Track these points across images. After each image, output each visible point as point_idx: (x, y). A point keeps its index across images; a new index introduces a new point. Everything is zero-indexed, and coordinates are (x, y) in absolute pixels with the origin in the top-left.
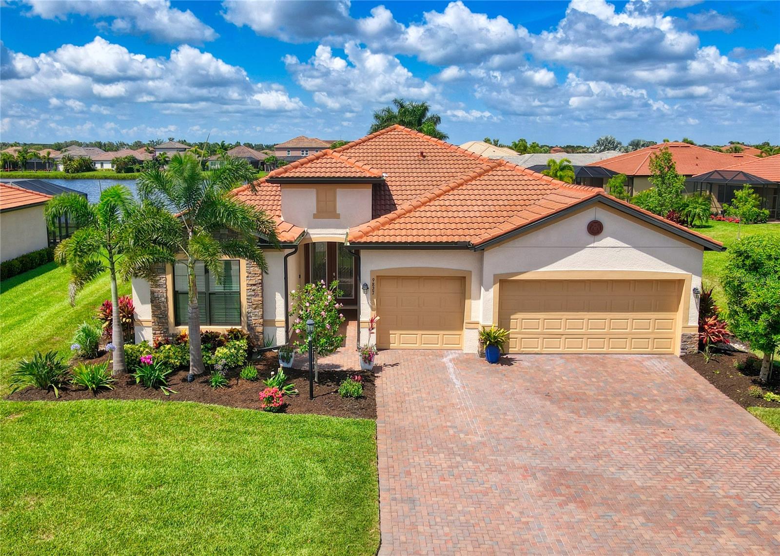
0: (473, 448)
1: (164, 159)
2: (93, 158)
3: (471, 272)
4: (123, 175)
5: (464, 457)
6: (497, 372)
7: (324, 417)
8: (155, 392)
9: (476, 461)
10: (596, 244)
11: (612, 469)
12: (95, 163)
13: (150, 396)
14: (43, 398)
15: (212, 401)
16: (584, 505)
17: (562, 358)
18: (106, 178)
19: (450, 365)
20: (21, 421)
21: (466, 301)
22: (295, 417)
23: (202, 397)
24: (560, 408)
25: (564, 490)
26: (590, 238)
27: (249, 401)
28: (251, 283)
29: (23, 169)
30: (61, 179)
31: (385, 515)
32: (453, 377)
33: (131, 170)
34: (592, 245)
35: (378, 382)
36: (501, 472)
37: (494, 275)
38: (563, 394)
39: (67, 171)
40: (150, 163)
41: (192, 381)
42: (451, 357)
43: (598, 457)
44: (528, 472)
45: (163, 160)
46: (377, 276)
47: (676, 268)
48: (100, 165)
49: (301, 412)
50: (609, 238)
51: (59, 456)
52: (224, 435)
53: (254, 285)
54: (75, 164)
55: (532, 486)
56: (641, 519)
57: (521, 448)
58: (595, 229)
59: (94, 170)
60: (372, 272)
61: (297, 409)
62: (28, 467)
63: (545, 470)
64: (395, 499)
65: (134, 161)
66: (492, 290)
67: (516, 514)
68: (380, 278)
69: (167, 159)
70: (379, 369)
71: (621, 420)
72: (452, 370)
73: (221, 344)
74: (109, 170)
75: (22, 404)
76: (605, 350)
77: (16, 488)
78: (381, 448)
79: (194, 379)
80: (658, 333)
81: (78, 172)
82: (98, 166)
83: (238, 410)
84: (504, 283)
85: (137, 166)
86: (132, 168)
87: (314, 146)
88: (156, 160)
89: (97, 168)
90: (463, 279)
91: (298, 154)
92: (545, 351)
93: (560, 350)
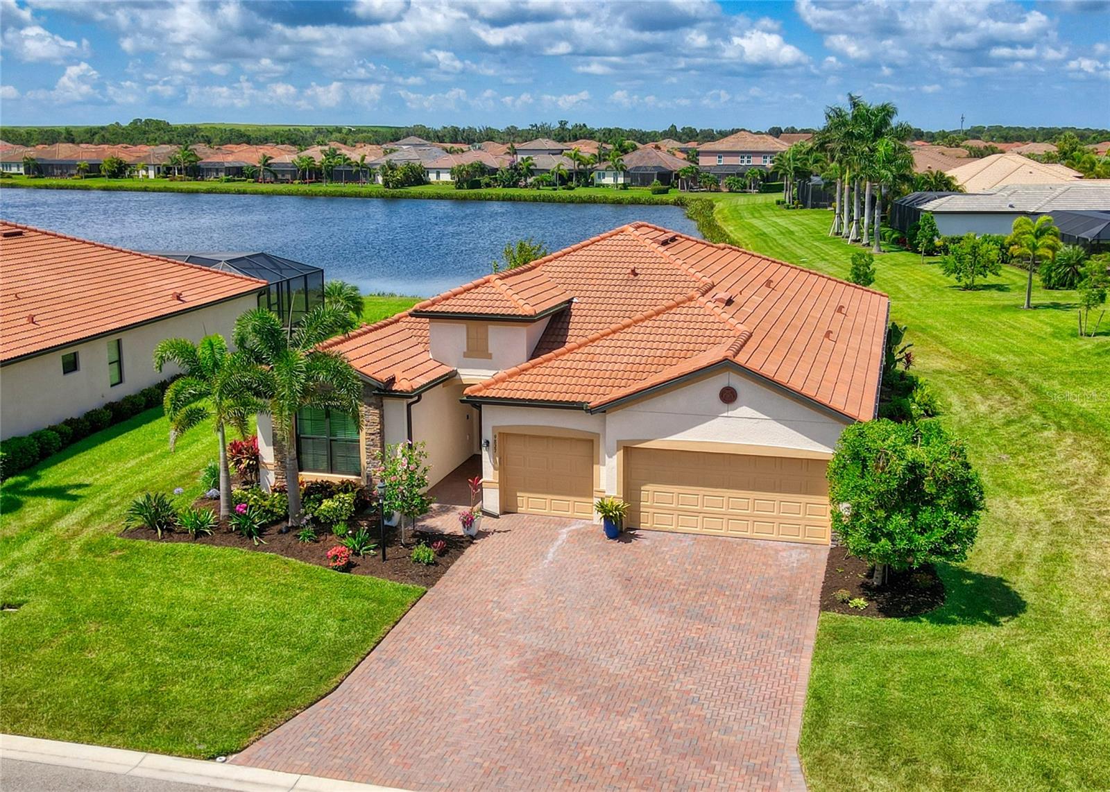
1: (528, 168)
2: (427, 164)
3: (599, 434)
4: (465, 192)
7: (381, 580)
8: (246, 541)
10: (730, 413)
11: (603, 657)
12: (428, 172)
13: (242, 544)
14: (147, 538)
15: (293, 555)
16: (538, 682)
18: (440, 197)
20: (120, 557)
21: (595, 466)
22: (355, 578)
23: (287, 551)
25: (535, 669)
26: (725, 406)
28: (369, 432)
29: (329, 181)
30: (377, 197)
32: (553, 550)
33: (476, 185)
34: (725, 414)
37: (618, 441)
39: (386, 184)
40: (506, 174)
41: (286, 532)
45: (525, 169)
46: (500, 433)
47: (823, 446)
48: (435, 175)
50: (744, 407)
51: (133, 593)
52: (280, 588)
53: (373, 434)
54: (399, 175)
56: (575, 699)
58: (729, 396)
59: (428, 183)
60: (493, 427)
61: (362, 570)
62: (104, 598)
65: (482, 169)
66: (615, 457)
68: (504, 436)
69: (532, 167)
70: (482, 535)
73: (330, 496)
74: (447, 183)
75: (127, 541)
76: (748, 534)
77: (86, 616)
78: (411, 615)
79: (289, 531)
80: (809, 519)
81: (403, 186)
82: (432, 177)
83: (309, 565)
84: (629, 451)
85: (485, 179)
86: (479, 181)
87: (762, 149)
88: (516, 169)
89: (432, 180)
90: (592, 441)
91: (735, 161)
92: (681, 529)
93: (697, 530)
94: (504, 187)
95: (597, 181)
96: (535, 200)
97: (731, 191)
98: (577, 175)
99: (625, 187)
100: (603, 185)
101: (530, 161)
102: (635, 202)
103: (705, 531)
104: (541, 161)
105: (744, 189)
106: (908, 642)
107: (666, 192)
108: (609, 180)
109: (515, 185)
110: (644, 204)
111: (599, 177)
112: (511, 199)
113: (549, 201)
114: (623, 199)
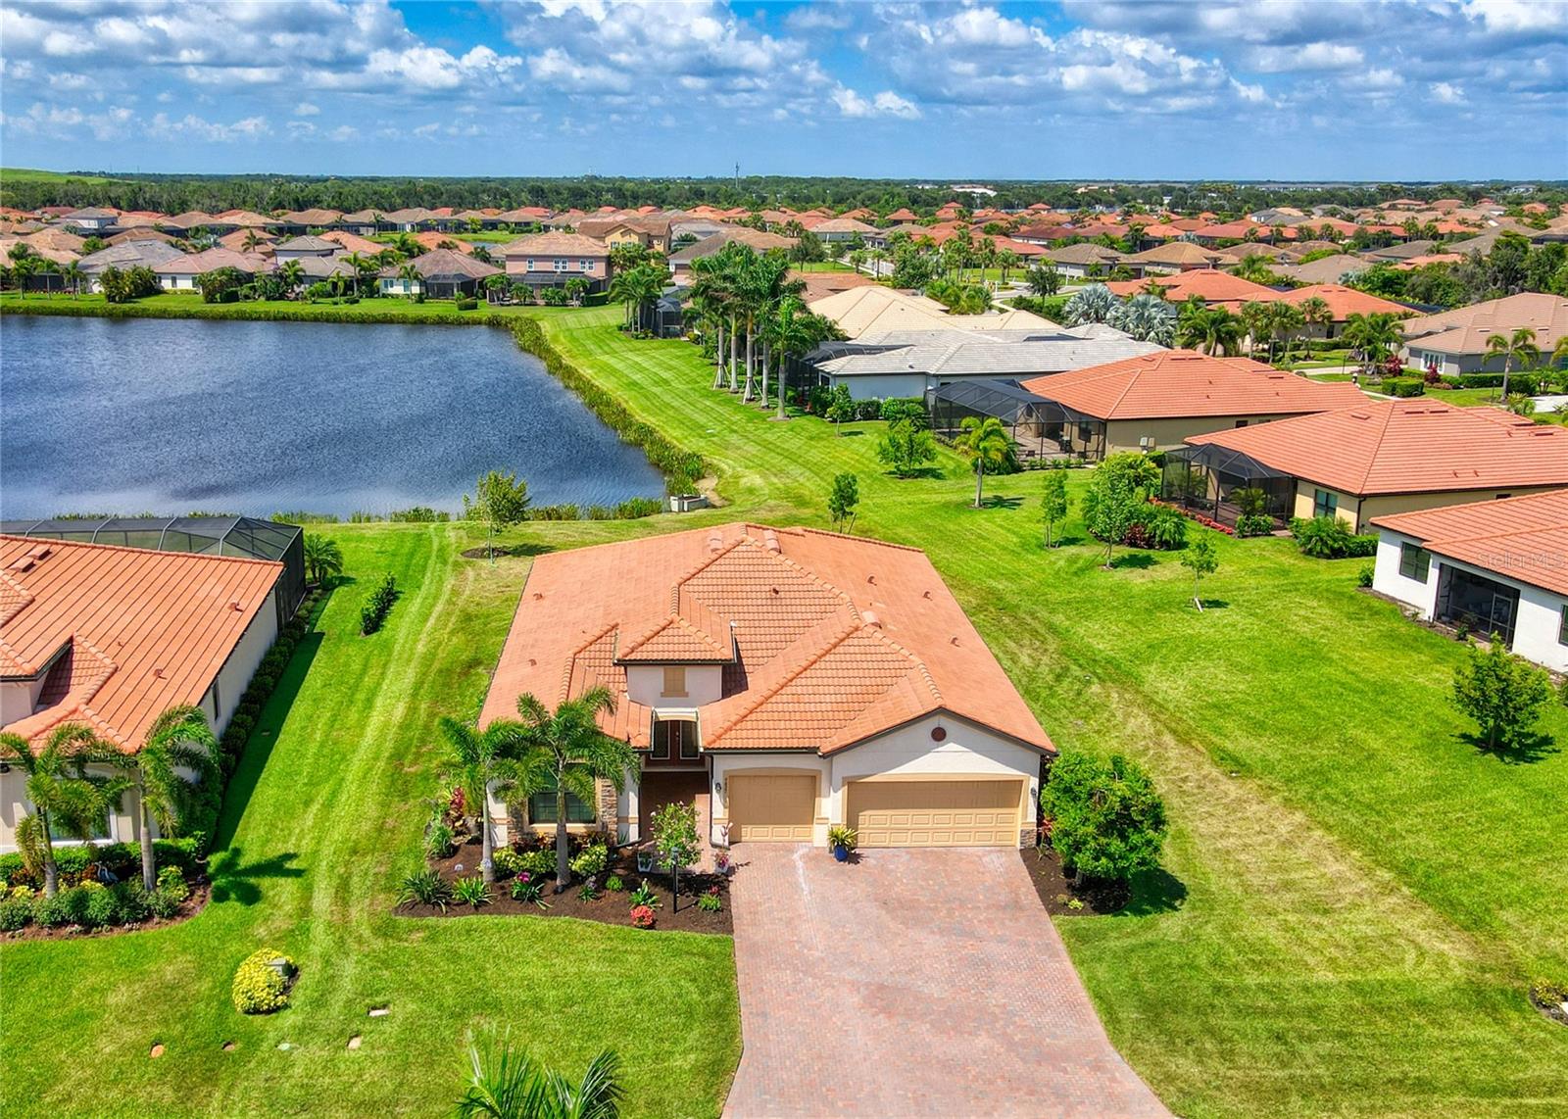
0: (813, 964)
1: (295, 274)
2: (157, 267)
3: (821, 773)
4: (220, 307)
5: (805, 973)
6: (843, 873)
7: (689, 934)
8: (531, 906)
9: (815, 976)
10: (940, 749)
11: (920, 983)
12: (160, 278)
13: (529, 911)
14: (432, 915)
15: (587, 917)
16: (890, 1015)
17: (908, 853)
18: (189, 316)
19: (800, 864)
20: (425, 940)
21: (816, 799)
22: (665, 934)
24: (893, 919)
25: (878, 1003)
26: (936, 743)
27: (621, 917)
28: (605, 785)
29: (26, 291)
30: (103, 316)
31: (745, 1026)
32: (801, 880)
33: (232, 298)
34: (936, 750)
35: (732, 888)
36: (833, 987)
37: (842, 778)
38: (900, 902)
39: (109, 297)
40: (268, 281)
41: (562, 892)
42: (801, 852)
43: (911, 971)
44: (854, 986)
45: (292, 277)
46: (730, 776)
47: (1015, 770)
48: (170, 281)
49: (667, 929)
50: (952, 743)
52: (607, 954)
54: (126, 285)
55: (856, 999)
56: (928, 1026)
57: (852, 963)
58: (939, 735)
59: (160, 292)
60: (725, 772)
61: (664, 925)
63: (867, 985)
64: (751, 1013)
65: (236, 276)
66: (840, 792)
67: (839, 1024)
68: (732, 777)
69: (300, 273)
70: (732, 870)
71: (941, 932)
72: (801, 871)
73: (582, 848)
74: (188, 293)
75: (417, 921)
76: (949, 843)
78: (739, 965)
79: (564, 890)
80: (1000, 827)
81: (132, 299)
82: (166, 284)
83: (612, 926)
84: (851, 784)
85: (244, 290)
86: (236, 292)
87: (578, 252)
88: (281, 276)
89: (166, 288)
90: (814, 778)
91: (549, 266)
92: (892, 844)
93: (907, 844)
94: (268, 299)
95: (383, 291)
96: (316, 319)
97: (547, 304)
98: (358, 284)
99: (420, 299)
100: (392, 296)
101: (297, 266)
102: (441, 322)
103: (913, 844)
104: (311, 265)
105: (564, 302)
106: (1128, 935)
107: (474, 307)
108: (398, 290)
109: (282, 297)
110: (452, 323)
111: (386, 286)
112: (284, 319)
113: (335, 321)
114: (426, 318)
